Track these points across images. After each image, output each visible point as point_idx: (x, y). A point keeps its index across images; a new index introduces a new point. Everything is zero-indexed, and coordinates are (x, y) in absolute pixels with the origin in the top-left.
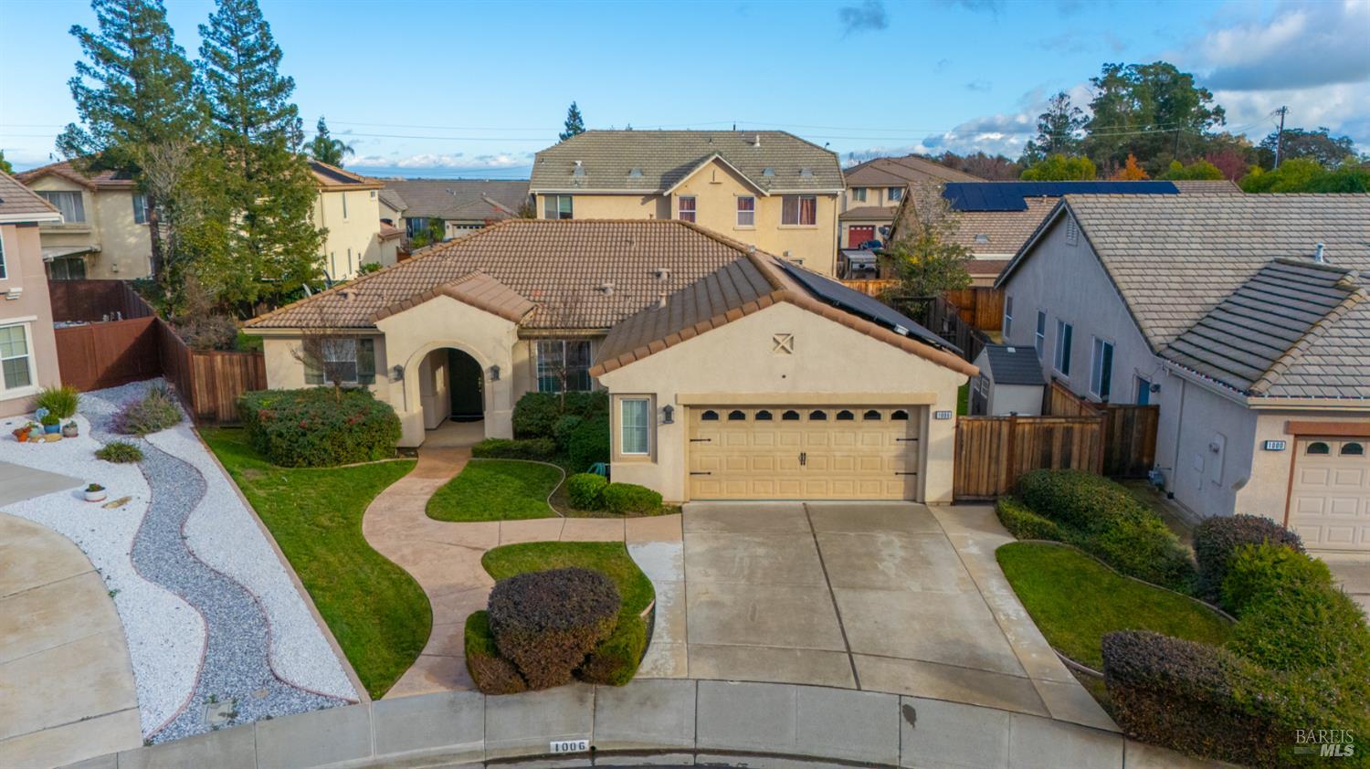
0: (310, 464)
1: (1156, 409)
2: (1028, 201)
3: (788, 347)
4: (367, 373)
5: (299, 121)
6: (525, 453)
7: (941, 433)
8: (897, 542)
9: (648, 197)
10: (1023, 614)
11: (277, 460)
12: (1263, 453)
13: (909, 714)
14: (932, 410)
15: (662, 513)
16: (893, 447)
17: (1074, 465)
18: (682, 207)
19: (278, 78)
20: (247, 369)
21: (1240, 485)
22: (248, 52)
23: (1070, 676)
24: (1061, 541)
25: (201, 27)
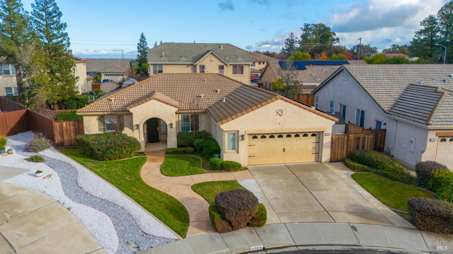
0: (110, 159)
1: (385, 130)
2: (306, 66)
3: (281, 114)
4: (122, 127)
5: (69, 38)
6: (184, 152)
7: (327, 140)
8: (321, 175)
9: (188, 65)
10: (370, 195)
11: (97, 159)
12: (430, 142)
13: (354, 228)
14: (325, 133)
15: (242, 170)
16: (311, 145)
17: (366, 148)
18: (200, 69)
19: (61, 23)
20: (75, 127)
21: (423, 152)
22: (50, 14)
23: (394, 213)
24: (369, 172)
25: (32, 4)
